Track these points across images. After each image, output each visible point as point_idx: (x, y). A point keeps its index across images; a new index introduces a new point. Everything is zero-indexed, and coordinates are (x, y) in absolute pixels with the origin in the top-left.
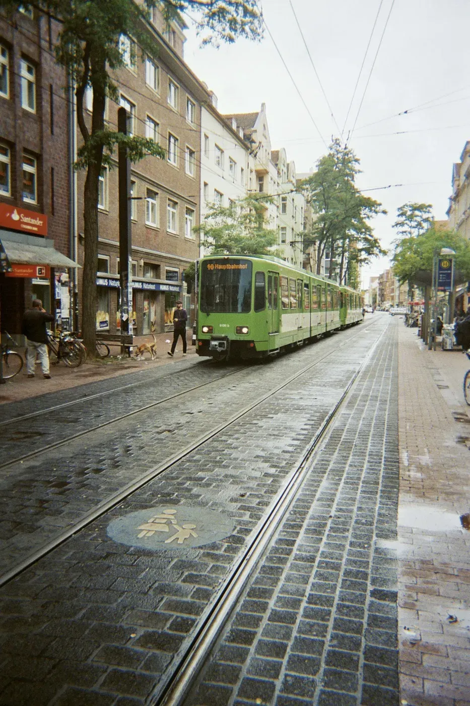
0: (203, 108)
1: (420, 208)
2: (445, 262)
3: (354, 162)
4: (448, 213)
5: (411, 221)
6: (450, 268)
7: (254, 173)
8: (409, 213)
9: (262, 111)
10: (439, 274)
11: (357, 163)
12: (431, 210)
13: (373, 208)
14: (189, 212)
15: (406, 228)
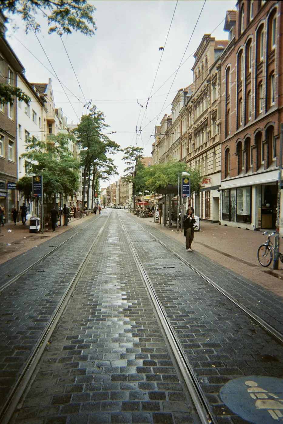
0: (18, 76)
1: (136, 150)
2: (186, 180)
3: (101, 120)
4: (152, 153)
5: (132, 157)
6: (188, 184)
7: (46, 121)
8: (131, 152)
9: (50, 83)
10: (183, 187)
11: (102, 120)
12: (142, 151)
13: (117, 148)
14: (11, 143)
15: (129, 160)
